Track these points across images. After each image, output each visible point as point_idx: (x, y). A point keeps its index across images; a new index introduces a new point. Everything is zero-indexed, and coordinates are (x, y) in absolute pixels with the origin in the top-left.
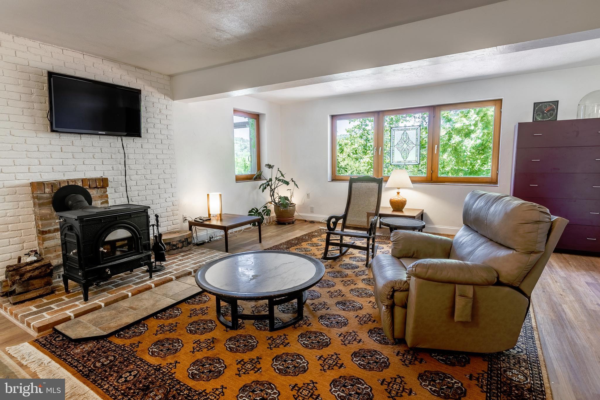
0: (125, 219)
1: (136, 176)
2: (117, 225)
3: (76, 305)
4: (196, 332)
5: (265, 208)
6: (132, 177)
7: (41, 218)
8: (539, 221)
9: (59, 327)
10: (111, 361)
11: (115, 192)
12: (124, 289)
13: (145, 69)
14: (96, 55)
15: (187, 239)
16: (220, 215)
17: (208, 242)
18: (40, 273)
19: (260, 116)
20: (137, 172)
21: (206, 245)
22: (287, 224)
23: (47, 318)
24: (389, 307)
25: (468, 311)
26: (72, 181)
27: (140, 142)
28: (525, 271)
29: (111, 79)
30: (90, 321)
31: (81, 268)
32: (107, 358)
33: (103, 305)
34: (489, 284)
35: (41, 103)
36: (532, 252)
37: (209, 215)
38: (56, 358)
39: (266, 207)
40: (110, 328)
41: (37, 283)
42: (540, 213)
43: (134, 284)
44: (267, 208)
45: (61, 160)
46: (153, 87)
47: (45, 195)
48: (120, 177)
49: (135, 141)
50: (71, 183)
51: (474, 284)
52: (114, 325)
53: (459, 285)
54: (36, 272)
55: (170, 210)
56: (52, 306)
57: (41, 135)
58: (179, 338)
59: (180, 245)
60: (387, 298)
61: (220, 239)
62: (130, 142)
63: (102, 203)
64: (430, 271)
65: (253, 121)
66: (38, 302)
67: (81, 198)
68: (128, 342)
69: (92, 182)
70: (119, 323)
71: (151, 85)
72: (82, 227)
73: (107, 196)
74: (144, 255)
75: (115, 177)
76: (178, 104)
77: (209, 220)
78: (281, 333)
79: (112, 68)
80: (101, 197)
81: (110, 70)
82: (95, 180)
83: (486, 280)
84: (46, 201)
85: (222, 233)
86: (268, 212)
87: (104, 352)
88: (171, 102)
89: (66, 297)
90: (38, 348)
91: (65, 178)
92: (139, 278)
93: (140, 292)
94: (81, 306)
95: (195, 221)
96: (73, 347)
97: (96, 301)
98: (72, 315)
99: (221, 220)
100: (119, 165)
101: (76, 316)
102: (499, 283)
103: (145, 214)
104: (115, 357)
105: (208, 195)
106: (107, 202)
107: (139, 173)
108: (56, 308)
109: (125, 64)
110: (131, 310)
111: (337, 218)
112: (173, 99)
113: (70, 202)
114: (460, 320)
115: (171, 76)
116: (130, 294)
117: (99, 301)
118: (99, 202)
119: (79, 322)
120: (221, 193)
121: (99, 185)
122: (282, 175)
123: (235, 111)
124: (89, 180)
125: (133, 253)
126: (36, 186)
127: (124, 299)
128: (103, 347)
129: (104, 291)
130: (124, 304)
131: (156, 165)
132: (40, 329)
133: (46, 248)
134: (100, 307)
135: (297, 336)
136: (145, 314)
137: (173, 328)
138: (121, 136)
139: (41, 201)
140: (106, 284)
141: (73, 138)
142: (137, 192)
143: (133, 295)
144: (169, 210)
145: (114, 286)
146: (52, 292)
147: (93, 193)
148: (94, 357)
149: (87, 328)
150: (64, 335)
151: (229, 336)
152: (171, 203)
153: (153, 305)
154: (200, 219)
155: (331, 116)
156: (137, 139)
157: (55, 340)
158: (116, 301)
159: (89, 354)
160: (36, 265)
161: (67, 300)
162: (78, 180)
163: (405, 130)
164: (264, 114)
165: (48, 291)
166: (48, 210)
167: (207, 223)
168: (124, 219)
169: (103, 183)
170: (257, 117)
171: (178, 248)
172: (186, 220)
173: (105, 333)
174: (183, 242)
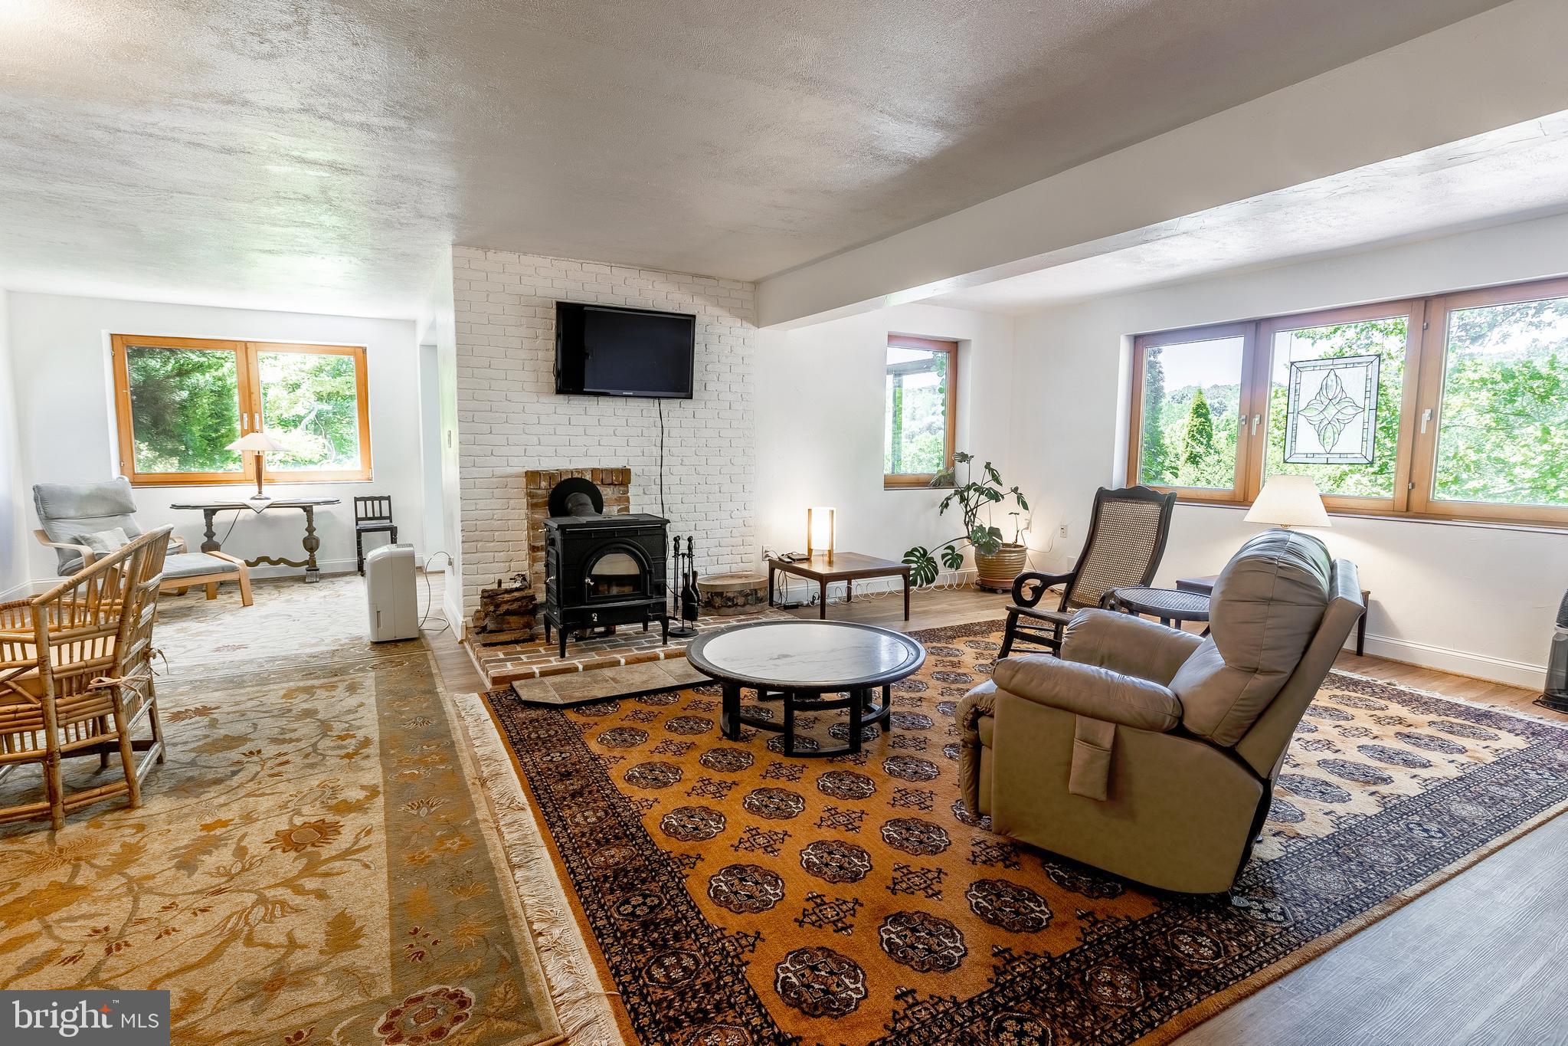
0: (629, 537)
1: (680, 467)
2: (614, 546)
3: (550, 661)
4: (676, 729)
5: (950, 551)
6: (674, 470)
7: (533, 526)
8: (1272, 599)
9: (516, 684)
10: (549, 736)
11: (644, 493)
12: (619, 652)
13: (708, 277)
14: (629, 265)
15: (756, 590)
16: (830, 552)
17: (808, 606)
18: (520, 607)
19: (959, 344)
20: (682, 460)
21: (801, 610)
22: (998, 591)
23: (510, 668)
24: (969, 746)
25: (1099, 774)
26: (578, 471)
27: (692, 406)
28: (1235, 710)
29: (651, 301)
30: (554, 685)
31: (559, 606)
32: (548, 731)
33: (581, 667)
34: (1152, 727)
35: (548, 350)
36: (1255, 671)
37: (810, 551)
38: (496, 718)
39: (952, 548)
40: (571, 697)
41: (513, 620)
42: (1280, 580)
43: (637, 649)
44: (954, 552)
45: (568, 437)
46: (722, 307)
47: (539, 492)
48: (654, 468)
49: (682, 406)
50: (576, 475)
51: (1118, 723)
52: (578, 696)
53: (1083, 717)
54: (515, 606)
55: (738, 535)
56: (522, 657)
57: (544, 399)
58: (649, 731)
59: (740, 601)
60: (964, 726)
61: (835, 603)
62: (673, 408)
63: (619, 511)
64: (1019, 677)
65: (942, 356)
66: (510, 648)
67: (587, 499)
68: (582, 720)
69: (606, 474)
70: (586, 694)
71: (718, 305)
72: (564, 541)
73: (628, 500)
74: (653, 601)
75: (646, 469)
76: (766, 332)
77: (808, 560)
78: (798, 762)
79: (653, 282)
80: (619, 500)
81: (650, 287)
82: (611, 471)
83: (1141, 715)
84: (540, 500)
85: (815, 585)
86: (955, 560)
87: (549, 724)
88: (753, 331)
89: (545, 649)
90: (484, 703)
91: (571, 467)
92: (650, 642)
93: (639, 660)
94: (555, 662)
95: (780, 559)
96: (519, 709)
97: (575, 662)
98: (537, 671)
99: (830, 563)
100: (654, 448)
101: (543, 674)
102: (1179, 730)
103: (660, 532)
104: (557, 732)
105: (810, 510)
106: (627, 509)
107: (686, 462)
108: (525, 660)
109: (676, 273)
110: (612, 682)
111: (1048, 581)
112: (758, 324)
113: (570, 505)
114: (1079, 790)
115: (756, 284)
116: (623, 661)
117: (578, 663)
118: (615, 509)
119: (542, 683)
120: (832, 509)
121: (617, 480)
122: (996, 479)
123: (892, 338)
124: (602, 470)
125: (639, 594)
126: (532, 476)
127: (613, 666)
128: (551, 718)
129: (593, 650)
130: (608, 673)
131: (718, 449)
132: (496, 681)
133: (536, 573)
134: (576, 669)
135: (821, 773)
136: (625, 691)
137: (649, 718)
138: (659, 398)
139: (535, 501)
140: (601, 642)
141: (587, 403)
142: (681, 496)
143: (627, 663)
144: (736, 533)
145: (610, 647)
146: (532, 639)
147: (607, 493)
148: (534, 727)
149: (546, 691)
150: (518, 695)
151: (717, 746)
152: (741, 521)
153: (644, 682)
154: (789, 557)
155: (1132, 338)
156: (686, 403)
157: (506, 698)
158: (600, 666)
159: (531, 722)
160: (516, 594)
161: (543, 652)
162: (586, 470)
163: (1331, 367)
164: (968, 341)
165: (526, 636)
166: (542, 515)
167: (804, 566)
168: (626, 537)
169: (622, 477)
170: (953, 348)
171: (737, 605)
172: (767, 556)
173: (562, 702)
174: (747, 595)
